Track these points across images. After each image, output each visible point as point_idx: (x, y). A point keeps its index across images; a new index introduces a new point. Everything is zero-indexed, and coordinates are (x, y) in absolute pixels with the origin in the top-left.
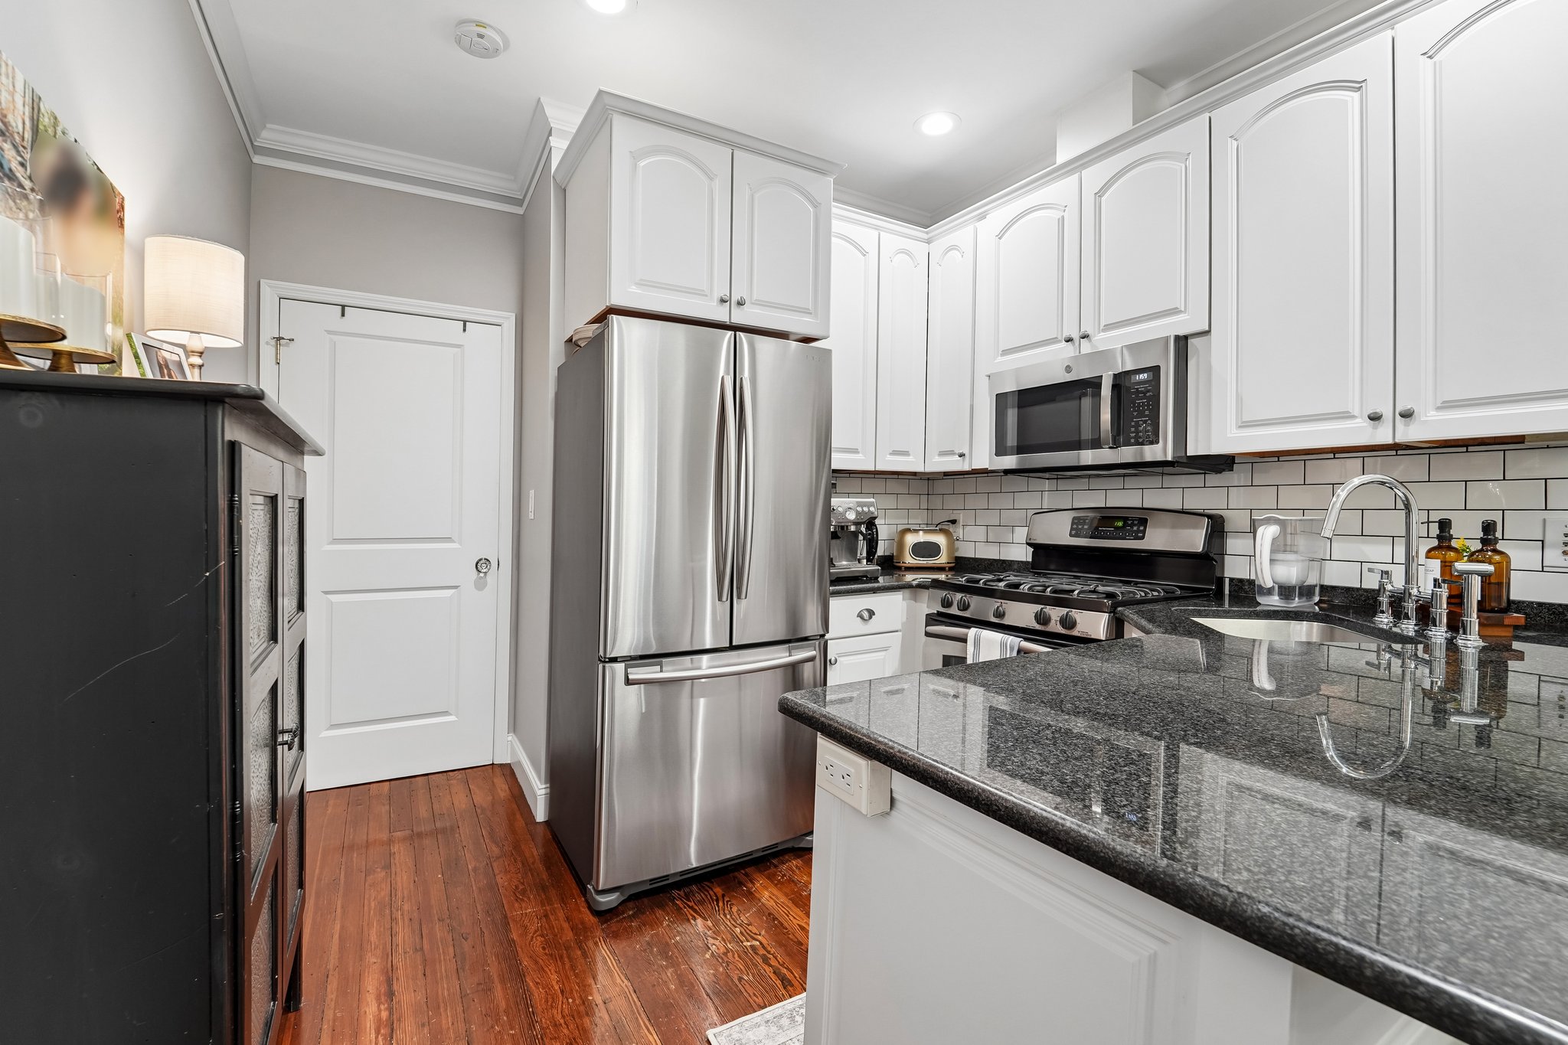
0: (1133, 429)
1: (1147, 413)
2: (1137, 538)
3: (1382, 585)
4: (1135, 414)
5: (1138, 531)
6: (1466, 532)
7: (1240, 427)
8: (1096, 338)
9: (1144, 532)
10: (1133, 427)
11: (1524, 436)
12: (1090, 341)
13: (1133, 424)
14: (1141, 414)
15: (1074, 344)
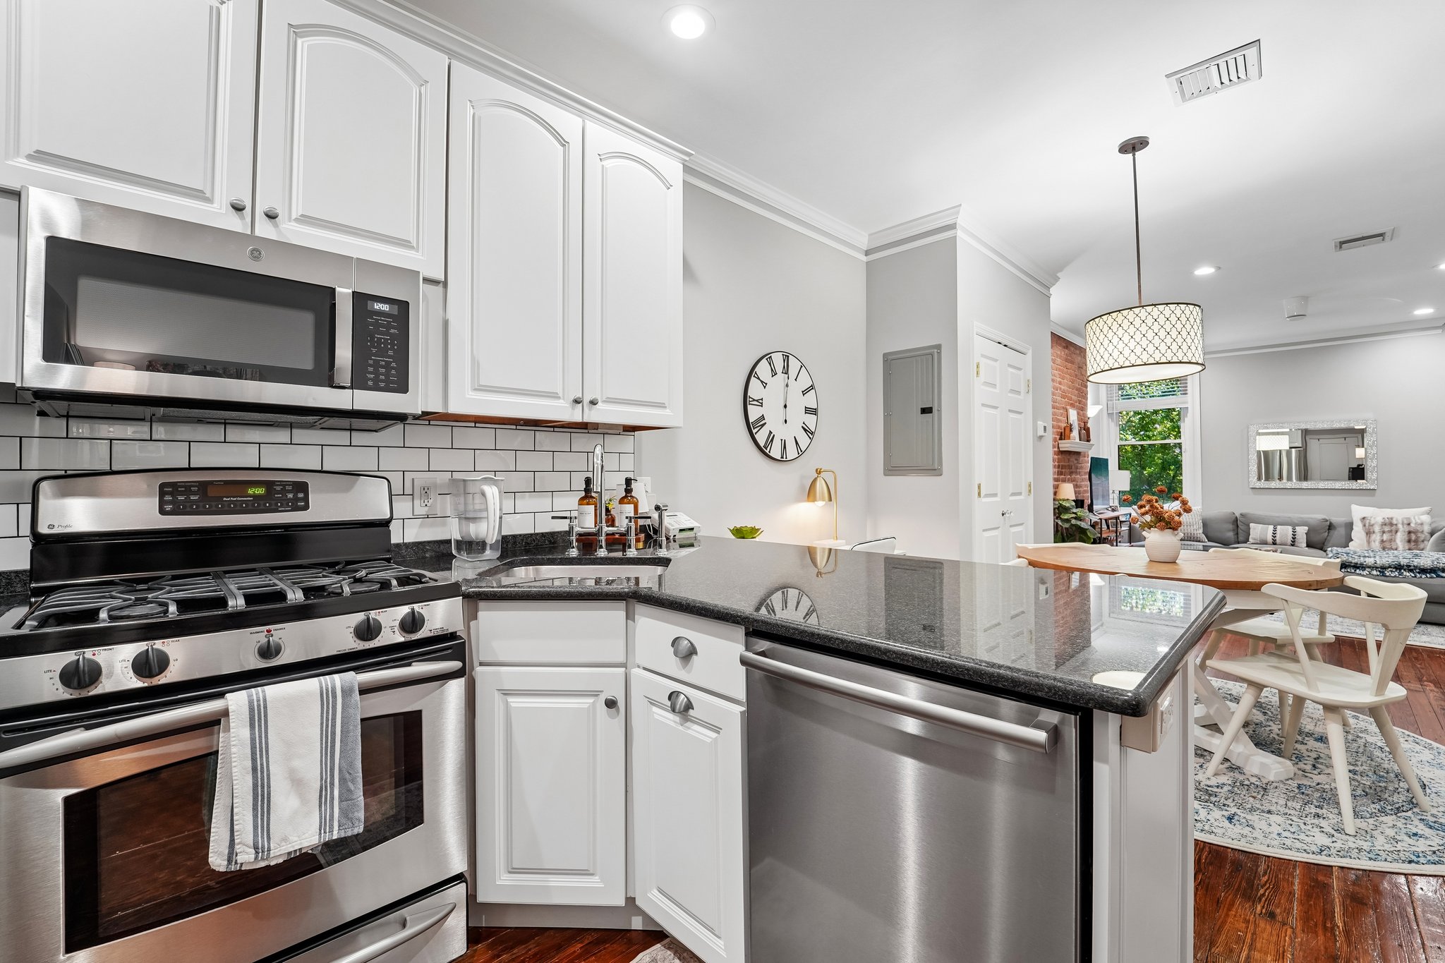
0: (371, 369)
1: (390, 353)
2: (296, 508)
3: (571, 528)
4: (374, 350)
5: (296, 499)
6: (612, 485)
7: (475, 390)
8: (284, 226)
9: (306, 499)
10: (371, 366)
11: (598, 424)
12: (276, 226)
13: (371, 362)
14: (382, 353)
15: (242, 218)
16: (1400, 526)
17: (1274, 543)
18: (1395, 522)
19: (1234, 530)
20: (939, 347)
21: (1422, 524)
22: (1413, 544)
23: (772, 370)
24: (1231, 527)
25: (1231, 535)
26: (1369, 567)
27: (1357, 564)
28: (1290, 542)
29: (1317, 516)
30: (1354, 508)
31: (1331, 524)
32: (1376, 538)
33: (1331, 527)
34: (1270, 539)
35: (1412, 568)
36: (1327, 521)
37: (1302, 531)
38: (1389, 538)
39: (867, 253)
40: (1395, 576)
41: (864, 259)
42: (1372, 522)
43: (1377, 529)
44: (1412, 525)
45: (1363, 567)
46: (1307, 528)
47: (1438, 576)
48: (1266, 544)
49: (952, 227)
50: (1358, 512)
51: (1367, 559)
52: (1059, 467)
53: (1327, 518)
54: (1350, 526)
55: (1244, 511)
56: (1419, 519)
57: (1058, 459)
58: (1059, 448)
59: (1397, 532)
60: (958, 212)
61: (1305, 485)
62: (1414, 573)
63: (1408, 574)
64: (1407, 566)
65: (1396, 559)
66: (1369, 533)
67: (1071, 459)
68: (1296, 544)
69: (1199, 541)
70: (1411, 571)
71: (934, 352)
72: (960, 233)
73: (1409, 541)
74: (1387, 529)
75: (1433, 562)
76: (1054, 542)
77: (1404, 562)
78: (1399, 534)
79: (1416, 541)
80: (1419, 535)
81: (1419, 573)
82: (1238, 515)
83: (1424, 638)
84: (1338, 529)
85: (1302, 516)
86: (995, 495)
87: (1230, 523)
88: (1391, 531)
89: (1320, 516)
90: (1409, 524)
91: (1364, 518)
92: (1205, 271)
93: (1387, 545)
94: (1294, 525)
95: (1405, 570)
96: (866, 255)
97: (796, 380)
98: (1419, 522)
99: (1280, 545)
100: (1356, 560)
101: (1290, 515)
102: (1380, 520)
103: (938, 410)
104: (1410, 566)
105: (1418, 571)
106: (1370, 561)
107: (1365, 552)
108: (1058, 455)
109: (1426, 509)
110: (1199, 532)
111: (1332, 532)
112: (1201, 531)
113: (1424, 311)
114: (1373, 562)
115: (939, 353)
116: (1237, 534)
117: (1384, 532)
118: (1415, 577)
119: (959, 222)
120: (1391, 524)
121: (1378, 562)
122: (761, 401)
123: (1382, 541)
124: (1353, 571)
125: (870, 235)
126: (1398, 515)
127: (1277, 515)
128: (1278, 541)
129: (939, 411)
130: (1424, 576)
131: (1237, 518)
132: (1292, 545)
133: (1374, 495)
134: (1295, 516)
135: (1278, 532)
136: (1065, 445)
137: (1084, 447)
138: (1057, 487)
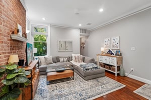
28: (66, 61)
34: (63, 61)
52: (11, 46)
57: (11, 43)
58: (11, 38)
91: (75, 56)
94: (66, 58)
98: (81, 56)
108: (11, 41)
112: (52, 61)
136: (14, 37)
137: (23, 39)
138: (9, 56)
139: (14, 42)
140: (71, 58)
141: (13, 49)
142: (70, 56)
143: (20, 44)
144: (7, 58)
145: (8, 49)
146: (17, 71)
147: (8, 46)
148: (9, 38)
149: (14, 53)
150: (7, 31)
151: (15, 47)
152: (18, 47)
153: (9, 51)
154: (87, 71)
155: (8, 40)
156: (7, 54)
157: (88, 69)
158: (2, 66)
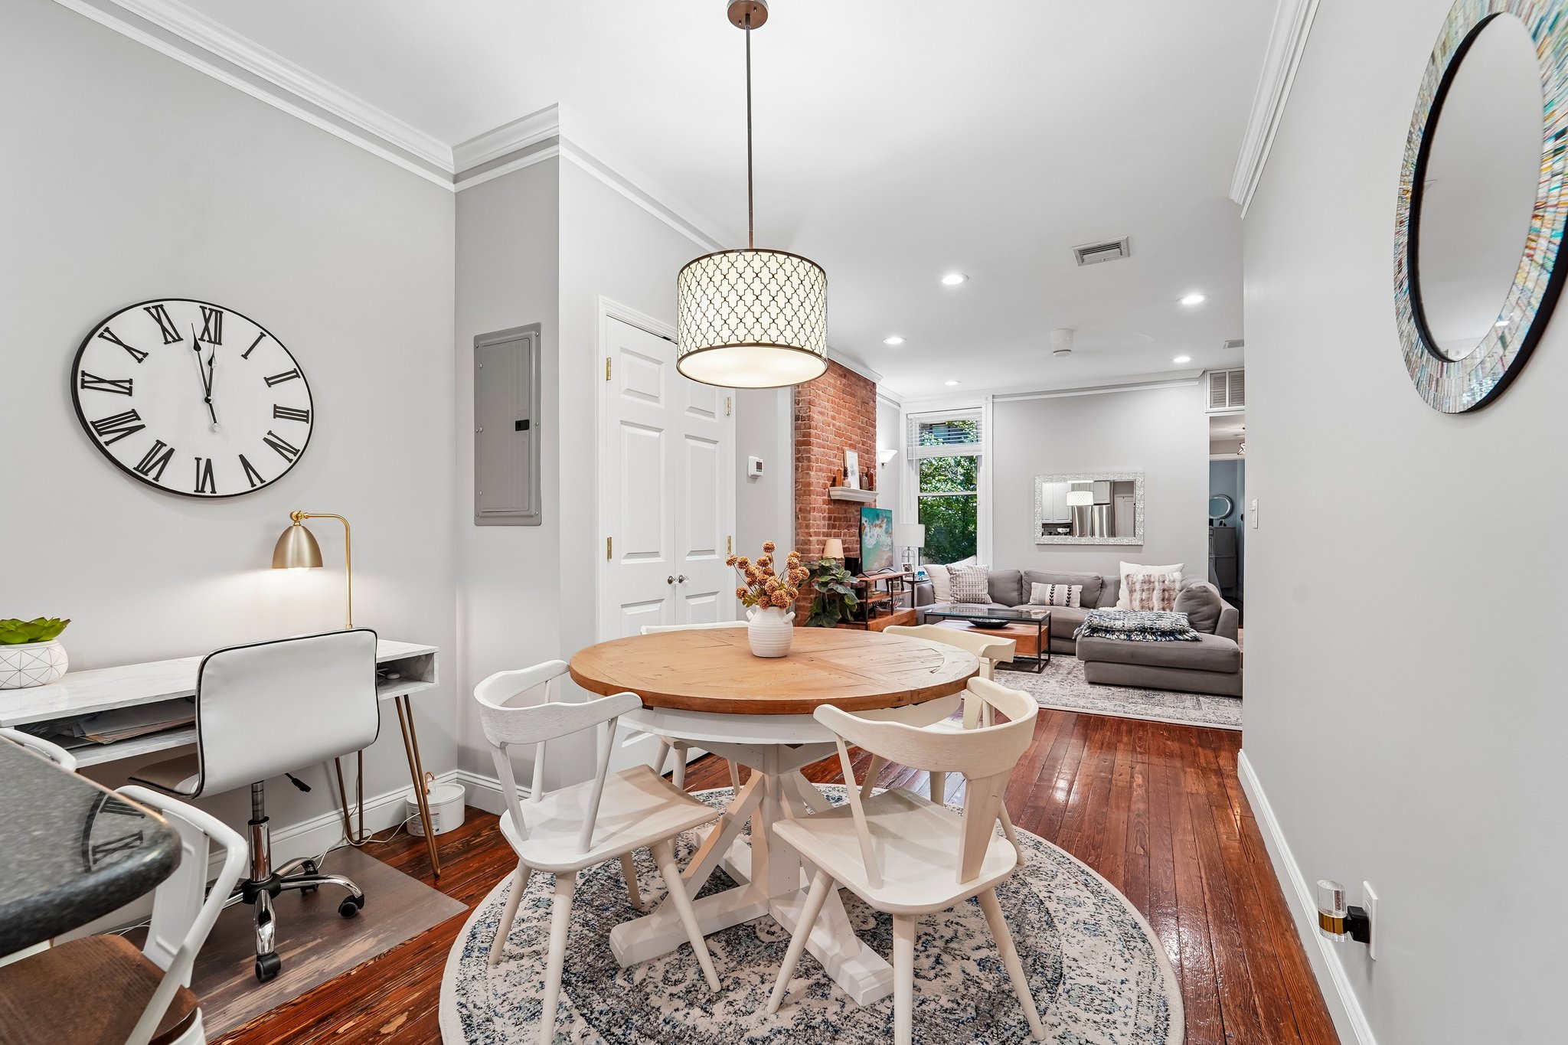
16: (1156, 584)
17: (1052, 604)
18: (1152, 579)
19: (1018, 590)
20: (537, 327)
21: (1174, 581)
22: (1166, 602)
23: (164, 330)
24: (1016, 586)
25: (1015, 594)
26: (1118, 631)
27: (1107, 627)
28: (1065, 602)
29: (1090, 574)
30: (1122, 563)
31: (1103, 581)
32: (1137, 596)
33: (1103, 585)
34: (1047, 600)
35: (1155, 630)
36: (1099, 579)
37: (1077, 589)
38: (1147, 596)
39: (456, 179)
40: (1140, 640)
41: (452, 187)
42: (1135, 580)
43: (1138, 587)
44: (1166, 582)
45: (1113, 631)
46: (1081, 586)
47: (1176, 639)
48: (1045, 605)
49: (553, 141)
50: (1126, 568)
51: (1117, 622)
52: (830, 519)
53: (1100, 576)
54: (1118, 583)
55: (1028, 569)
56: (1172, 576)
57: (829, 509)
58: (829, 496)
59: (1154, 590)
60: (556, 117)
61: (1112, 541)
62: (1156, 636)
63: (1151, 638)
64: (1150, 628)
65: (1142, 621)
66: (1132, 591)
67: (850, 510)
68: (1071, 604)
69: (984, 603)
70: (1153, 634)
71: (531, 334)
72: (563, 151)
73: (1163, 600)
74: (1146, 587)
75: (1172, 623)
76: (737, 620)
77: (1148, 624)
78: (1155, 591)
79: (1169, 600)
80: (1172, 593)
81: (1160, 636)
82: (1022, 573)
83: (1157, 710)
84: (1109, 587)
85: (1079, 574)
86: (656, 554)
87: (1013, 582)
88: (1148, 589)
89: (1094, 574)
90: (1164, 582)
91: (1128, 576)
92: (953, 279)
93: (1145, 604)
94: (1070, 584)
95: (1148, 633)
96: (454, 183)
97: (245, 356)
98: (1172, 579)
99: (1057, 605)
100: (1107, 623)
101: (1068, 573)
102: (1140, 577)
103: (536, 425)
104: (1153, 628)
105: (1159, 633)
106: (1118, 624)
107: (1117, 614)
108: (829, 504)
109: (1180, 565)
110: (984, 593)
111: (1104, 590)
112: (986, 591)
113: (1182, 360)
114: (1121, 626)
115: (538, 336)
116: (1021, 594)
117: (1143, 590)
118: (1156, 640)
119: (561, 133)
120: (1150, 582)
121: (1126, 625)
122: (127, 385)
123: (1142, 600)
124: (1104, 635)
125: (454, 148)
126: (1155, 571)
127: (1056, 572)
128: (1055, 602)
129: (538, 426)
130: (1164, 639)
131: (1021, 576)
132: (1067, 605)
133: (1140, 552)
134: (1073, 574)
135: (1055, 592)
136: (837, 493)
137: (864, 496)
138: (824, 543)
139: (836, 506)
140: (1109, 591)
141: (834, 527)
142: (1108, 577)
143: (853, 509)
144: (822, 547)
145: (824, 525)
146: (834, 572)
147: (824, 518)
148: (826, 498)
149: (837, 536)
150: (822, 481)
151: (839, 519)
152: (847, 519)
153: (825, 530)
154: (1096, 638)
155: (824, 502)
156: (821, 538)
157: (1108, 630)
158: (814, 561)
